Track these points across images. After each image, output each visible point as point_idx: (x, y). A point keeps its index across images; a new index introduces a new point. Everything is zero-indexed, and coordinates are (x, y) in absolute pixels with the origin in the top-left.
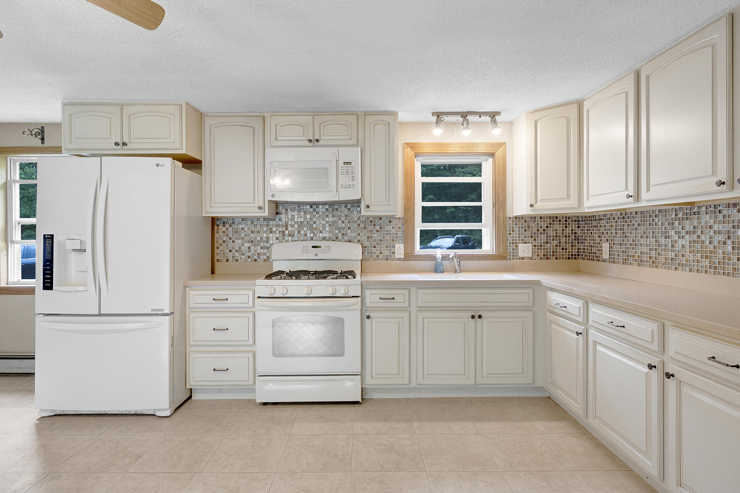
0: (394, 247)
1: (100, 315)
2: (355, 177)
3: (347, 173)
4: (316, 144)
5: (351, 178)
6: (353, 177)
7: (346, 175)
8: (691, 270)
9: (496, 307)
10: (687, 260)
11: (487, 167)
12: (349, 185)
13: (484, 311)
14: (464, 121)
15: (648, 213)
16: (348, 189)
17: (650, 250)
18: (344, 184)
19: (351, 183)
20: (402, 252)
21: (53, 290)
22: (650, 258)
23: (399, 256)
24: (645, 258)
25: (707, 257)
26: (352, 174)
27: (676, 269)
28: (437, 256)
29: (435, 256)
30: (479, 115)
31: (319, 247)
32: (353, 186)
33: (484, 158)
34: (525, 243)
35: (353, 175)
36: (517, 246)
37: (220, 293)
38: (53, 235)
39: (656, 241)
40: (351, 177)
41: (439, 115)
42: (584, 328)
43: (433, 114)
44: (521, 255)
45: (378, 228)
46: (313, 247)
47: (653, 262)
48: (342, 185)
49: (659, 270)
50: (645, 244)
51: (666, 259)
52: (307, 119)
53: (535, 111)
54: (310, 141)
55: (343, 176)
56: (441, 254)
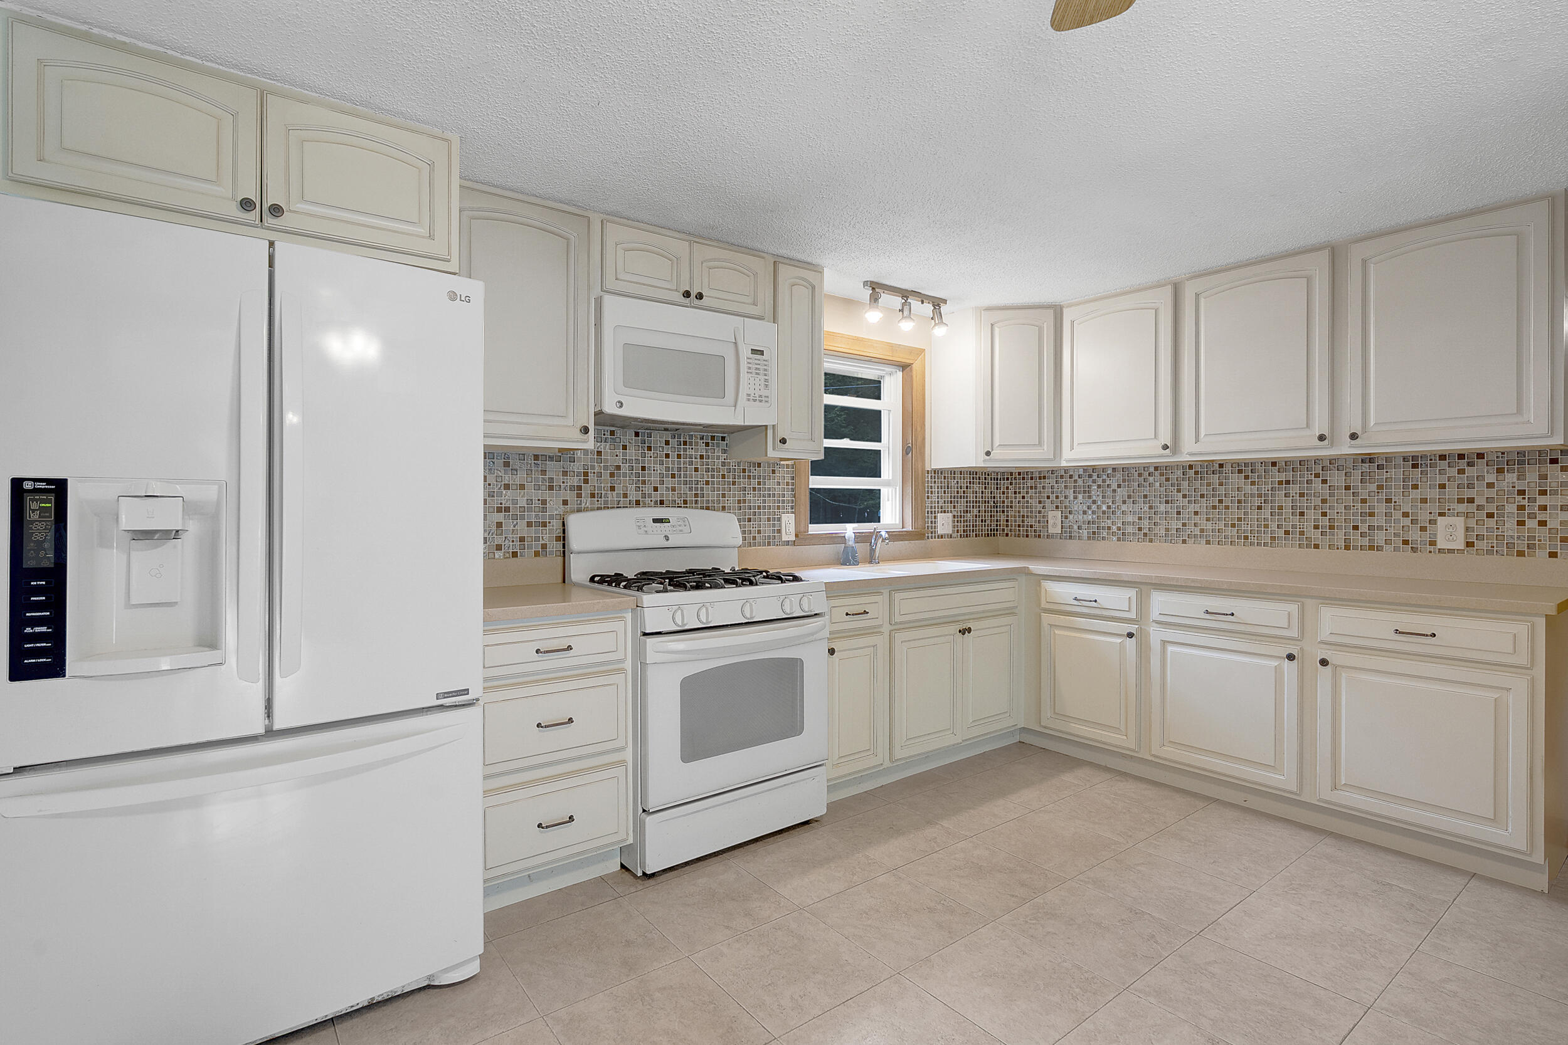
0: (779, 519)
1: (271, 733)
2: (770, 380)
3: (757, 371)
4: (697, 302)
5: (763, 383)
6: (766, 380)
7: (755, 376)
8: (1208, 542)
9: (983, 612)
10: (1202, 531)
11: (892, 387)
12: (760, 396)
13: (971, 621)
14: (903, 305)
15: (1136, 471)
16: (757, 403)
17: (1140, 518)
18: (752, 392)
19: (764, 393)
20: (792, 529)
21: (64, 676)
22: (1140, 529)
23: (788, 536)
24: (1130, 529)
25: (1233, 525)
26: (765, 375)
27: (1184, 542)
28: (846, 535)
29: (843, 535)
30: (920, 299)
31: (667, 521)
32: (766, 399)
33: (888, 369)
34: (945, 512)
35: (766, 378)
36: (935, 517)
37: (553, 635)
38: (65, 481)
39: (1151, 508)
40: (763, 381)
41: (876, 288)
42: (1137, 626)
43: (865, 283)
44: (940, 531)
45: (754, 482)
46: (655, 521)
47: (1145, 535)
48: (749, 395)
49: (1156, 544)
50: (1131, 512)
51: (1167, 530)
52: (679, 247)
53: (989, 309)
54: (687, 294)
55: (750, 375)
56: (855, 531)
